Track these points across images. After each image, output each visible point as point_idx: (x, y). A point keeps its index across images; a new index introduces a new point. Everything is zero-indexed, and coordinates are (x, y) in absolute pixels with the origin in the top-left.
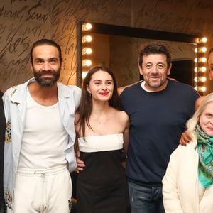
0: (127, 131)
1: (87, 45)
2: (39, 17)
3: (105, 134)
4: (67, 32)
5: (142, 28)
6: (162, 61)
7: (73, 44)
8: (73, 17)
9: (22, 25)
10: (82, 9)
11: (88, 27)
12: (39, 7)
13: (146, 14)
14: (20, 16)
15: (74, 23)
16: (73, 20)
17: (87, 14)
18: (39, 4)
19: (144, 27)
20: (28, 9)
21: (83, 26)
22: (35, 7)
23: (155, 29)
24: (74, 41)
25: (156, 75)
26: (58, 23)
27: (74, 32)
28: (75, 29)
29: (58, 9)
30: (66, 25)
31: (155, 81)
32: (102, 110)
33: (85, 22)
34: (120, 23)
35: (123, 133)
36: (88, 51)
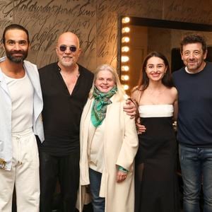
0: (176, 103)
1: (126, 35)
2: (88, 13)
3: (158, 104)
4: (110, 25)
5: (171, 20)
6: (198, 49)
7: (115, 34)
8: (115, 12)
10: (122, 6)
11: (127, 20)
12: (88, 6)
13: (175, 9)
14: (74, 11)
15: (116, 17)
16: (115, 14)
17: (126, 10)
18: (88, 3)
19: (173, 19)
20: (80, 7)
21: (123, 19)
22: (85, 5)
23: (182, 21)
24: (115, 32)
26: (103, 18)
27: (116, 24)
29: (103, 6)
30: (109, 19)
31: (192, 65)
32: (155, 87)
33: (123, 17)
34: (153, 16)
35: (173, 104)
36: (126, 40)
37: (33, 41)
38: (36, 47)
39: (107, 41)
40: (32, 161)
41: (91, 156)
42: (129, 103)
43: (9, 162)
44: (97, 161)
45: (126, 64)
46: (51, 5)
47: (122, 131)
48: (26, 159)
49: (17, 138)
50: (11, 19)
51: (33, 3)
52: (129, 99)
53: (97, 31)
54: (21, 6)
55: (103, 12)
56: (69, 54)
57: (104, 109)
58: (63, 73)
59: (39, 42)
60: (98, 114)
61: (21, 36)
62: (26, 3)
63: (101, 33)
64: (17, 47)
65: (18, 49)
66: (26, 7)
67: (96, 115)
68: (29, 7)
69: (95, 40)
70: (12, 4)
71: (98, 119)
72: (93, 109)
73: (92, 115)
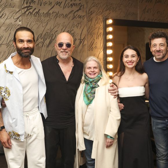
1: (110, 33)
2: (80, 17)
4: (97, 26)
5: (144, 21)
7: (101, 33)
8: (101, 16)
9: (70, 23)
10: (106, 10)
11: (110, 21)
12: (80, 11)
13: (147, 12)
14: (68, 16)
15: (102, 19)
16: (101, 18)
17: (110, 13)
18: (80, 9)
19: (146, 20)
20: (73, 12)
21: (107, 21)
22: (78, 11)
23: (153, 21)
24: (102, 31)
25: (159, 51)
26: (91, 20)
27: (102, 25)
28: (102, 24)
29: (92, 11)
30: (97, 21)
31: (159, 55)
33: (107, 19)
34: (130, 18)
36: (110, 37)
37: (37, 40)
38: (40, 44)
39: (95, 38)
40: (38, 134)
41: (85, 128)
42: (112, 86)
43: (22, 135)
44: (89, 132)
45: (111, 56)
46: (51, 12)
47: (108, 108)
48: (34, 132)
49: (27, 116)
50: (20, 23)
51: (37, 10)
52: (113, 83)
53: (87, 31)
54: (27, 13)
55: (92, 16)
56: (66, 49)
57: (93, 91)
58: (60, 64)
59: (42, 40)
60: (89, 95)
61: (29, 36)
62: (31, 11)
63: (90, 32)
64: (25, 45)
65: (26, 46)
66: (31, 13)
67: (87, 96)
68: (33, 13)
69: (86, 38)
70: (21, 11)
71: (88, 99)
72: (85, 91)
73: (84, 96)
